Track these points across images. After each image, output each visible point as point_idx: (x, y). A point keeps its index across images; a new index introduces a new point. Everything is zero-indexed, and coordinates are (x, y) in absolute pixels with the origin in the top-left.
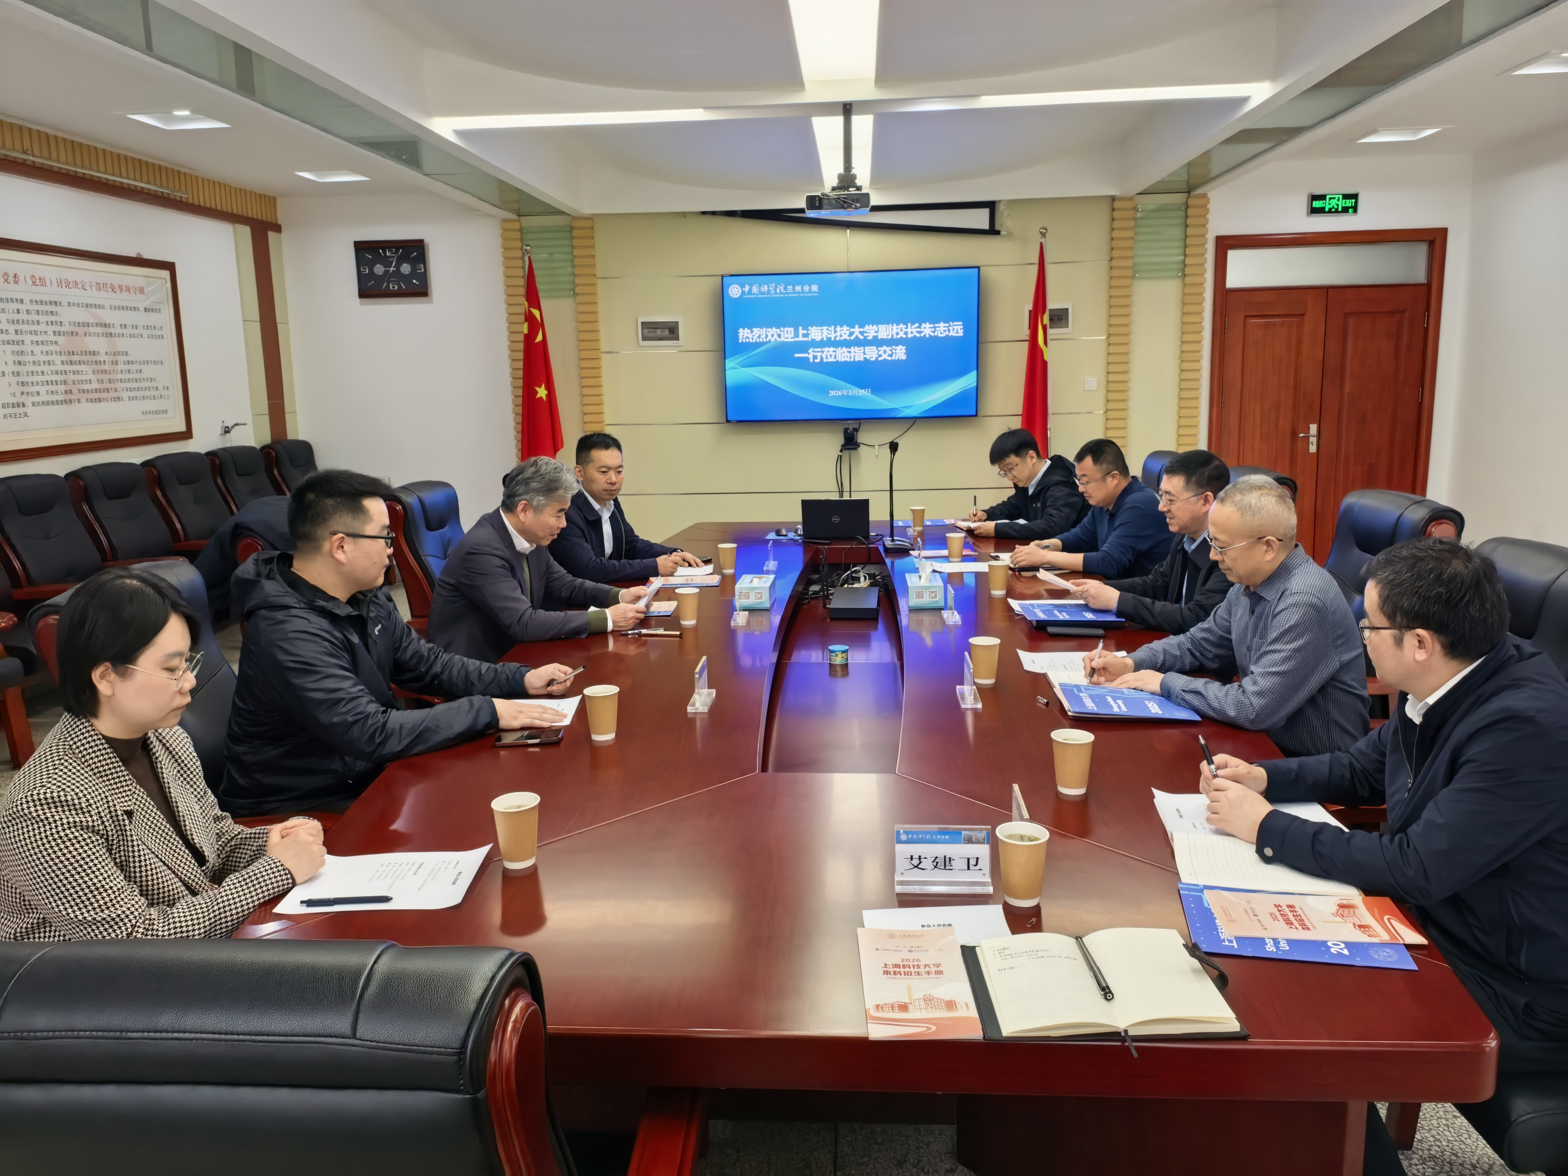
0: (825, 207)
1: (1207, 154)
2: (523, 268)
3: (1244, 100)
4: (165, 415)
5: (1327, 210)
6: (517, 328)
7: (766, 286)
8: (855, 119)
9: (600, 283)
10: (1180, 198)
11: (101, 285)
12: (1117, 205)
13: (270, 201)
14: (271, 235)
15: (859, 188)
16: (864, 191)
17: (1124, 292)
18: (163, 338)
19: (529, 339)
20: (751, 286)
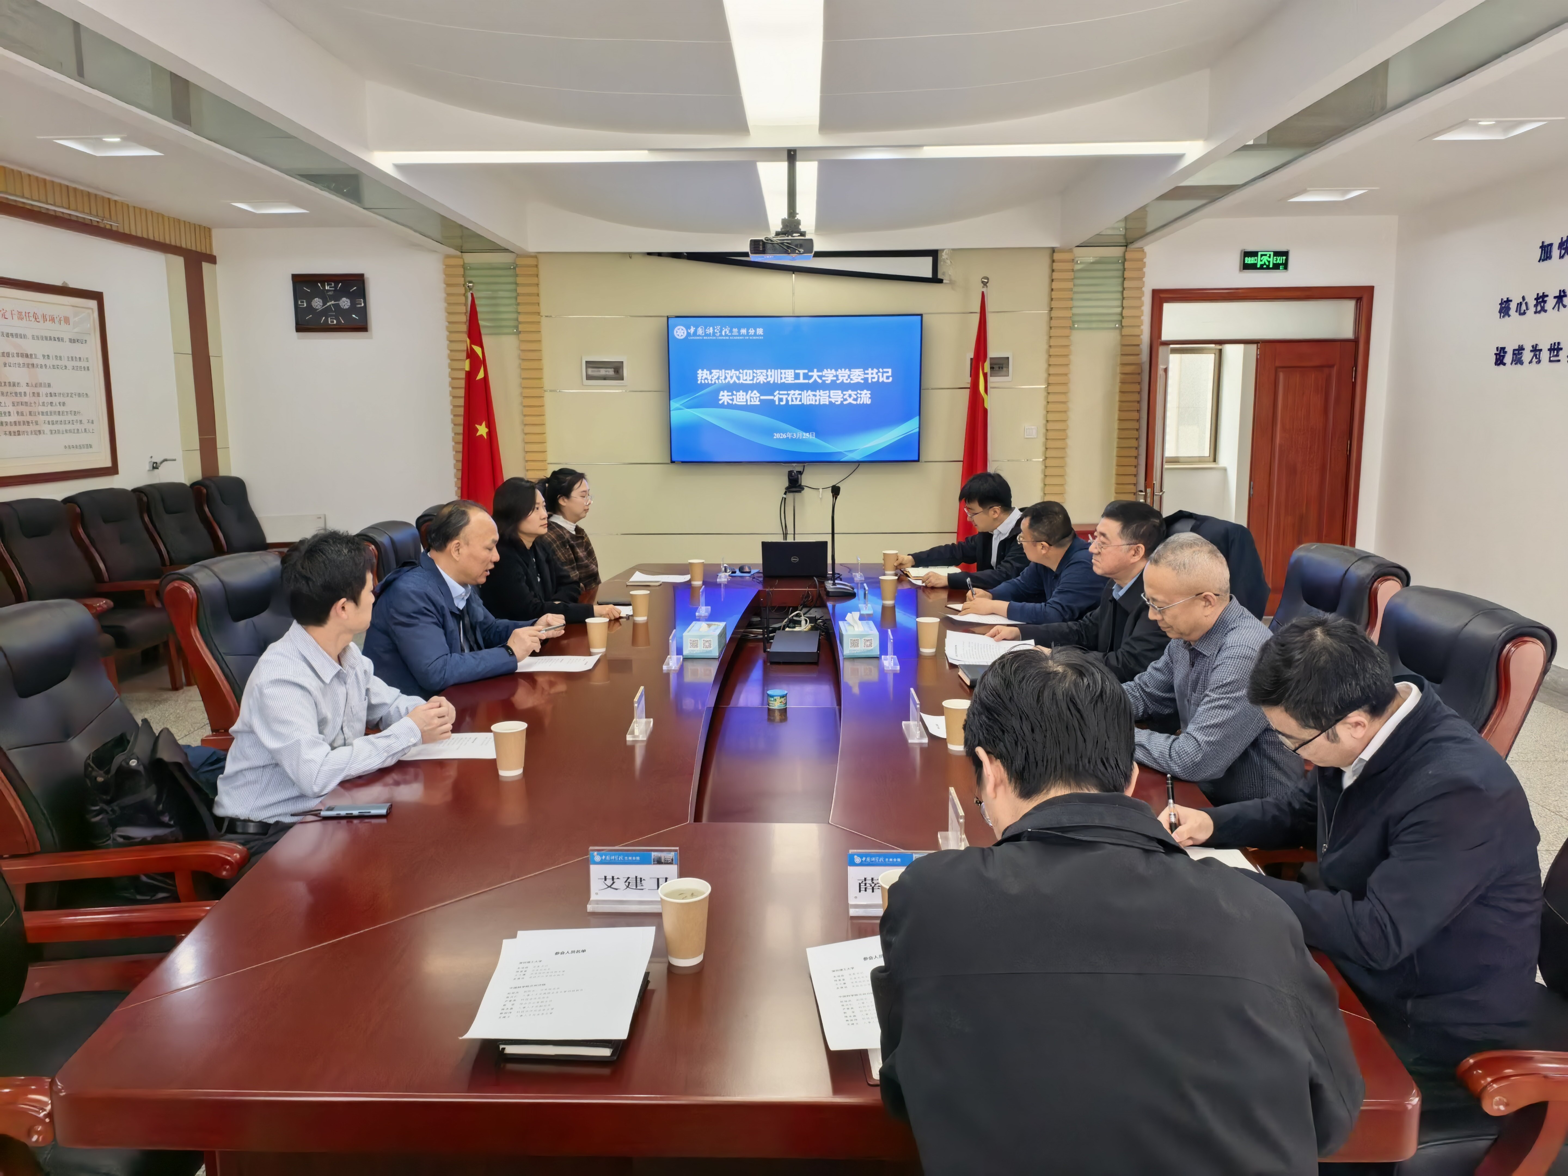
0: (769, 251)
1: (1143, 209)
2: (466, 305)
3: (1179, 157)
4: (90, 450)
5: (1258, 266)
6: (457, 365)
7: (711, 328)
8: (799, 165)
9: (544, 321)
10: (1117, 252)
11: (24, 314)
12: (1057, 256)
13: (205, 231)
14: (205, 266)
15: (803, 234)
16: (807, 237)
17: (1063, 342)
18: (88, 369)
19: (470, 376)
20: (697, 327)
